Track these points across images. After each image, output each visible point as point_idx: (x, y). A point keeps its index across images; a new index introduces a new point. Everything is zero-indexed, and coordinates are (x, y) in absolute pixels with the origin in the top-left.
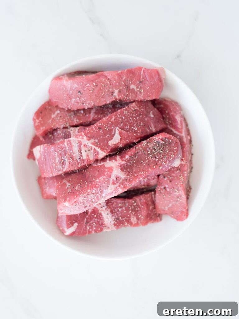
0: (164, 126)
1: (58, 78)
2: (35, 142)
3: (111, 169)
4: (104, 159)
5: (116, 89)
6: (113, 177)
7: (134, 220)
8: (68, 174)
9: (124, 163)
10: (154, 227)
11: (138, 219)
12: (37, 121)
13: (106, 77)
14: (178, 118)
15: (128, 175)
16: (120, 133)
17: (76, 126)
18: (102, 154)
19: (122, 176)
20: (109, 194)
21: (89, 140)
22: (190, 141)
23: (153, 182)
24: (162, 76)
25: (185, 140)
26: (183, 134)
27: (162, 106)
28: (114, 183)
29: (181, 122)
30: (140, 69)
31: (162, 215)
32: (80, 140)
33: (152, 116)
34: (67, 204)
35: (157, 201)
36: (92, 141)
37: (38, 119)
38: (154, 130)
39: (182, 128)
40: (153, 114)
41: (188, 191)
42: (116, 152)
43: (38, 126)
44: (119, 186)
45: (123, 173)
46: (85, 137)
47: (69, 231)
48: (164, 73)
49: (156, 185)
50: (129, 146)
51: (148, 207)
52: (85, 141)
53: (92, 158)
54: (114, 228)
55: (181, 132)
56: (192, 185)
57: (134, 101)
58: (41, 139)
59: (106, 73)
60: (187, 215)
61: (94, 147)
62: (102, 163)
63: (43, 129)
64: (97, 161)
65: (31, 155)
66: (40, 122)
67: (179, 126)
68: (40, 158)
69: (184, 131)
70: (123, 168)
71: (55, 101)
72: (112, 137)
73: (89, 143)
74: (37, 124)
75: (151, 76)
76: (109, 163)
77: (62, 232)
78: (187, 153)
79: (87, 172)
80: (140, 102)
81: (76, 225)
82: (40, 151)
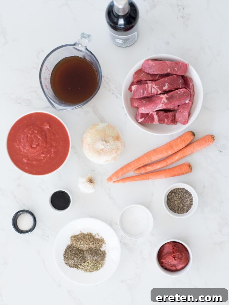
0: (185, 87)
1: (148, 60)
2: (132, 84)
3: (162, 98)
4: (160, 94)
5: (169, 68)
6: (163, 101)
7: (166, 121)
8: (144, 98)
9: (168, 96)
10: (173, 126)
11: (168, 121)
12: (135, 76)
13: (166, 63)
14: (191, 85)
15: (168, 102)
16: (168, 85)
17: (150, 80)
18: (160, 92)
19: (166, 101)
20: (160, 108)
21: (156, 85)
22: (194, 95)
23: (176, 108)
24: (188, 67)
25: (192, 93)
26: (192, 91)
27: (185, 79)
28: (162, 104)
29: (192, 86)
30: (180, 62)
31: (177, 122)
32: (152, 85)
33: (181, 82)
34: (143, 108)
35: (177, 116)
36: (157, 86)
37: (135, 75)
38: (181, 87)
39: (191, 89)
40: (181, 81)
41: (189, 114)
42: (165, 92)
43: (135, 78)
44: (164, 105)
45: (166, 100)
46: (154, 85)
47: (140, 120)
48: (189, 65)
49: (177, 110)
50: (170, 91)
51: (172, 117)
52: (154, 86)
53: (155, 93)
54: (158, 123)
55: (191, 90)
56: (191, 113)
57: (175, 75)
58: (135, 83)
59: (166, 62)
60: (187, 122)
61: (157, 88)
62: (159, 96)
63: (137, 79)
64: (157, 94)
65: (130, 89)
66: (136, 76)
67: (191, 88)
68: (134, 90)
69: (192, 90)
70: (167, 99)
71: (144, 69)
72: (164, 86)
73: (155, 87)
74: (135, 77)
75: (183, 66)
76: (162, 96)
77: (137, 121)
78: (192, 99)
79: (152, 98)
80: (177, 75)
81: (143, 118)
82: (135, 87)
